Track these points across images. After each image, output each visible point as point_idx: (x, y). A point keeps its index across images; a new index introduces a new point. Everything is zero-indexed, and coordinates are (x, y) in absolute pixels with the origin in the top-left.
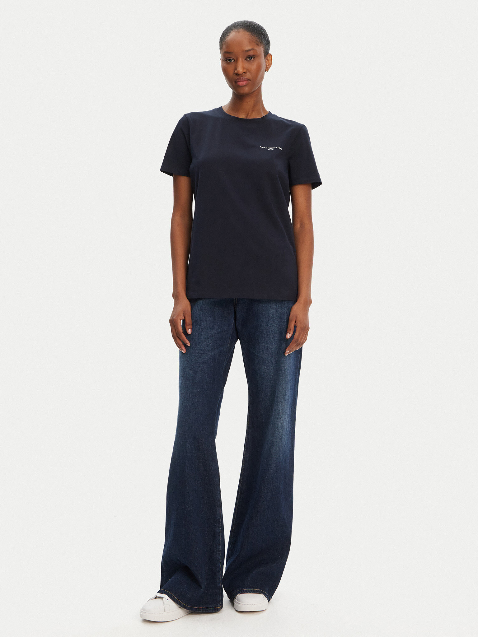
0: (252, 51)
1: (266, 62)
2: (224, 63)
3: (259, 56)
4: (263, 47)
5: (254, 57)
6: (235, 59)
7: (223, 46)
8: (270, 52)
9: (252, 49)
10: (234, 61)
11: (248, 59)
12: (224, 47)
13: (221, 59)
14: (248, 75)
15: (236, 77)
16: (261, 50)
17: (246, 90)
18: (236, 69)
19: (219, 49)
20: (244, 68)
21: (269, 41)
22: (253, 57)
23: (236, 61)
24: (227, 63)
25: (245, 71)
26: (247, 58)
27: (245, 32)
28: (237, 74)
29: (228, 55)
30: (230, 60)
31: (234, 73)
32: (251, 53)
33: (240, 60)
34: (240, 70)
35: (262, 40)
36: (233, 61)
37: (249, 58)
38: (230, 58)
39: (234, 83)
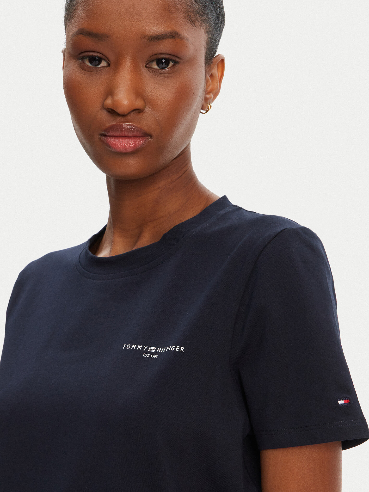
0: (170, 41)
1: (207, 81)
2: (74, 65)
3: (192, 62)
4: (208, 32)
5: (176, 63)
6: (112, 58)
7: (77, 8)
8: (221, 51)
9: (174, 36)
10: (109, 65)
11: (155, 66)
12: (80, 12)
13: (64, 52)
15: (109, 121)
18: (110, 92)
19: (63, 19)
20: (138, 94)
21: (223, 16)
22: (173, 61)
23: (115, 65)
24: (83, 68)
25: (139, 104)
26: (150, 60)
28: (112, 112)
29: (90, 43)
30: (92, 59)
31: (102, 106)
32: (166, 47)
33: (129, 63)
34: (124, 99)
36: (104, 64)
37: (159, 62)
38: (91, 54)
39: (97, 137)
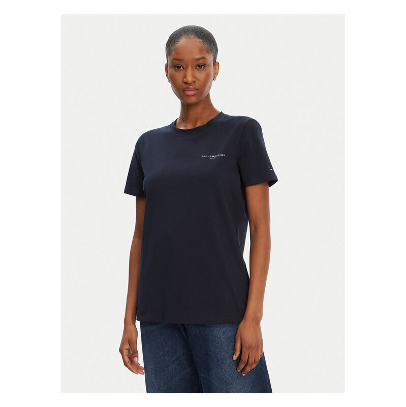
0: (202, 60)
1: (214, 71)
3: (209, 65)
4: (213, 55)
5: (204, 66)
6: (185, 66)
9: (203, 58)
10: (183, 69)
11: (198, 68)
14: (198, 84)
15: (185, 86)
16: (210, 58)
17: (193, 100)
18: (185, 77)
20: (194, 77)
23: (185, 69)
24: (175, 70)
25: (194, 80)
26: (196, 66)
27: (197, 39)
28: (186, 83)
29: (177, 62)
30: (178, 67)
31: (183, 81)
32: (201, 62)
33: (190, 67)
34: (190, 79)
35: (212, 48)
36: (182, 68)
37: (199, 66)
38: (178, 65)
39: (181, 91)
